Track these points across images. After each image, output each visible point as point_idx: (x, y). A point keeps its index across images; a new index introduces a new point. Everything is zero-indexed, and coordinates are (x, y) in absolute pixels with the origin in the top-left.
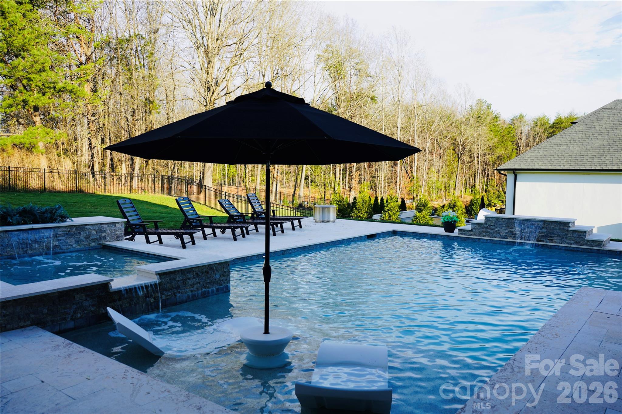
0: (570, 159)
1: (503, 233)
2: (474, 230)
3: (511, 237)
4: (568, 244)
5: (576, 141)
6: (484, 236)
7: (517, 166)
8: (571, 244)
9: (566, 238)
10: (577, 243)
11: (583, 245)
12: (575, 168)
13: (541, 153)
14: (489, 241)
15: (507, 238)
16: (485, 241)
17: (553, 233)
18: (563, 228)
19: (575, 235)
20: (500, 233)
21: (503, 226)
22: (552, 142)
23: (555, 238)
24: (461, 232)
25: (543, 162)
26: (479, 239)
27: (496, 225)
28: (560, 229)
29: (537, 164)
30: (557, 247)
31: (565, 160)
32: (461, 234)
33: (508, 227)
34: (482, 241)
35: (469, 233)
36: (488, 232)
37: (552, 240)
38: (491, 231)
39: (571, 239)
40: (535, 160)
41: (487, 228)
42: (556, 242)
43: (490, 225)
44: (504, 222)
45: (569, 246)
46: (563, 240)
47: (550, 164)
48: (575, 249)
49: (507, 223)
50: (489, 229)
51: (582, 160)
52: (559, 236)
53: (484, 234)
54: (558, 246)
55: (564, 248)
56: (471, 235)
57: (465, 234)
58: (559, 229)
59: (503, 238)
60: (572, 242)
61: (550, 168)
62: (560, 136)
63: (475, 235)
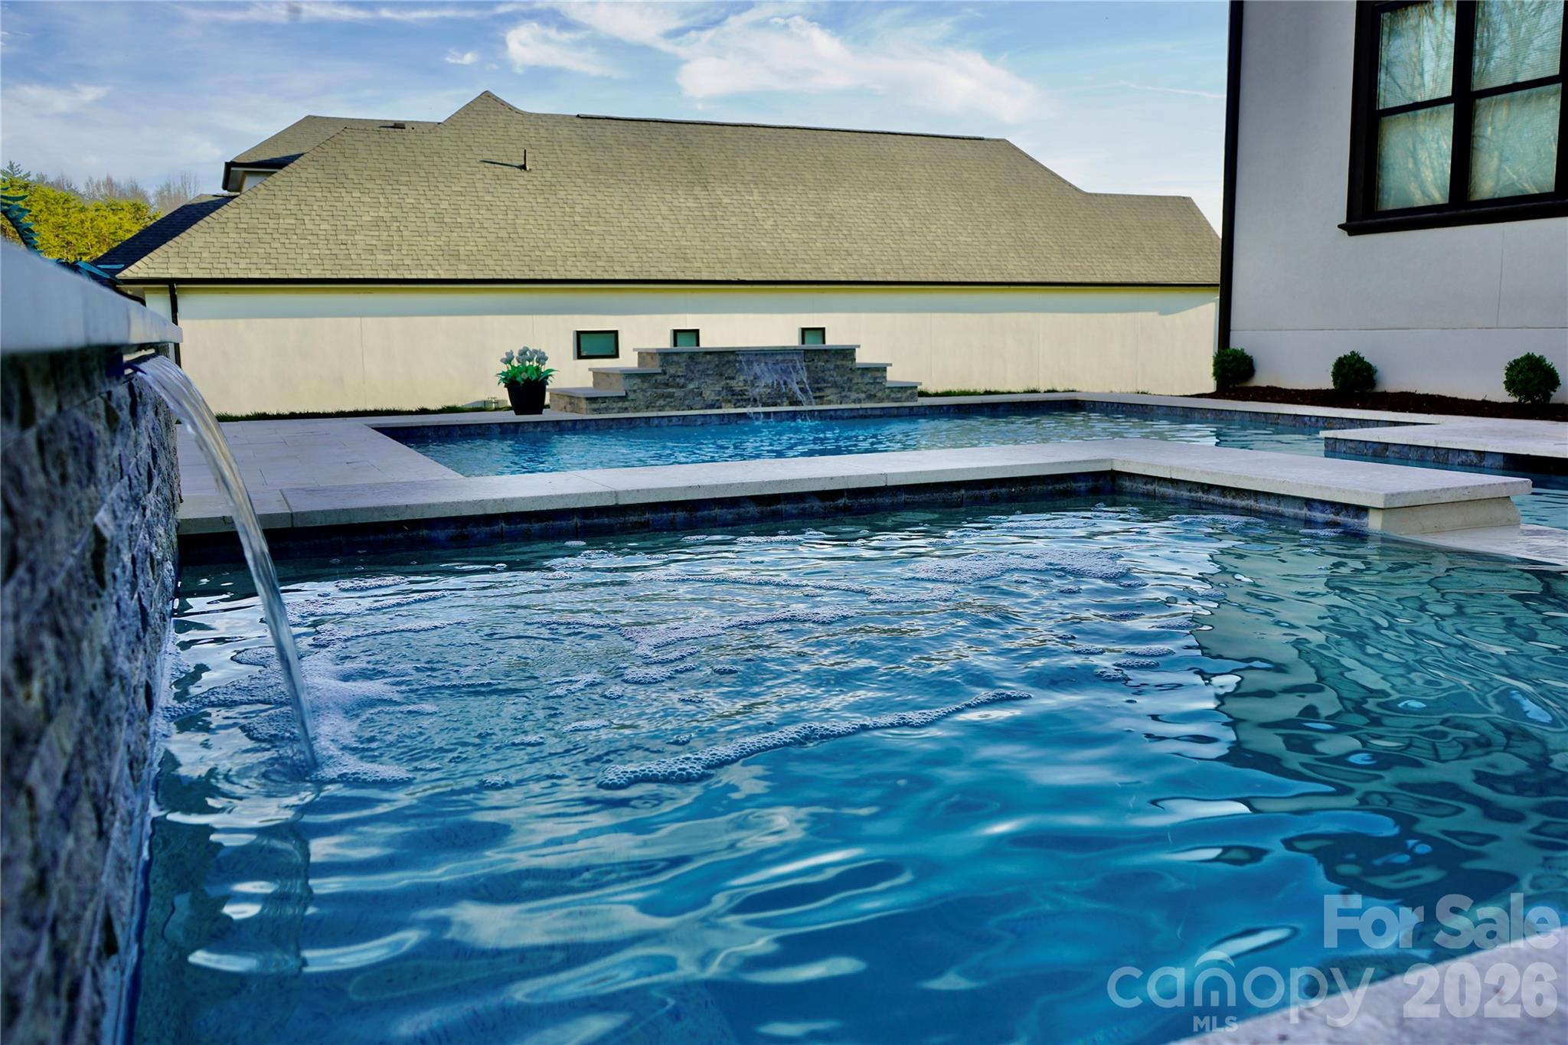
0: (317, 252)
1: (709, 395)
2: (632, 396)
3: (730, 401)
4: (854, 402)
5: (315, 208)
6: (661, 408)
7: (176, 271)
8: (860, 401)
9: (850, 390)
10: (871, 397)
11: (881, 400)
12: (340, 277)
13: (231, 235)
14: (674, 419)
15: (720, 407)
16: (665, 422)
17: (824, 381)
18: (843, 366)
19: (867, 380)
20: (701, 394)
21: (708, 375)
22: (253, 206)
23: (828, 391)
24: (595, 406)
25: (248, 261)
26: (649, 418)
27: (690, 374)
28: (836, 367)
29: (233, 266)
30: (832, 413)
31: (306, 256)
32: (595, 410)
33: (721, 375)
34: (656, 422)
35: (620, 404)
36: (671, 396)
37: (821, 397)
38: (679, 393)
39: (859, 391)
40: (223, 255)
41: (667, 385)
42: (830, 402)
43: (674, 376)
44: (709, 362)
45: (858, 406)
46: (843, 394)
47: (270, 267)
48: (869, 412)
49: (717, 366)
50: (672, 387)
51: (348, 257)
52: (835, 385)
53: (661, 402)
54: (836, 410)
55: (846, 414)
56: (626, 410)
57: (607, 410)
58: (834, 369)
59: (712, 407)
60: (863, 396)
61: (273, 275)
62: (266, 192)
63: (636, 409)
